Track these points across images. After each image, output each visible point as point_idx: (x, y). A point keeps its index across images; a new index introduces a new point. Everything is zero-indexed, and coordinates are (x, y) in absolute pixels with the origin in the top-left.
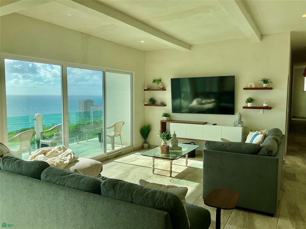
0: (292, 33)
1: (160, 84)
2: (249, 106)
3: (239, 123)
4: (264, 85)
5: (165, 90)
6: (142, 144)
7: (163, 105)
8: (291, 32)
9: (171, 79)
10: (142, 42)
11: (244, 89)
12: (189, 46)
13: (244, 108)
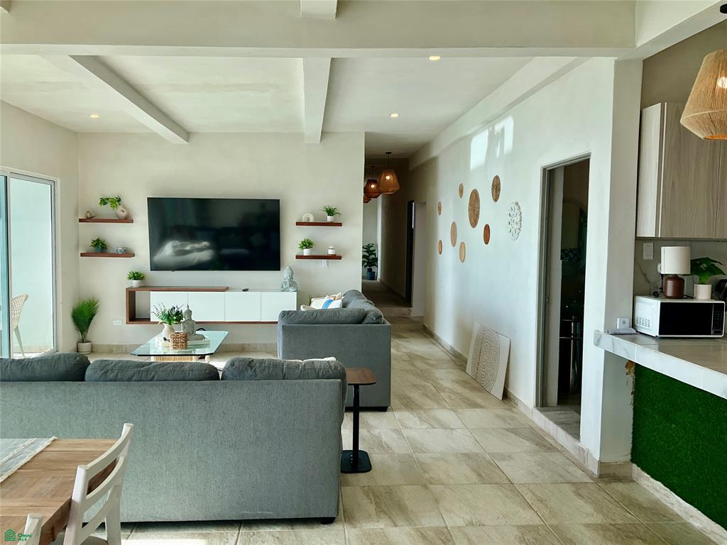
0: (367, 134)
1: (120, 208)
2: (305, 255)
3: (290, 285)
4: (329, 219)
5: (132, 222)
6: (75, 346)
7: (127, 253)
8: (366, 132)
9: (148, 198)
10: (94, 116)
11: (298, 224)
12: (186, 134)
13: (298, 257)
